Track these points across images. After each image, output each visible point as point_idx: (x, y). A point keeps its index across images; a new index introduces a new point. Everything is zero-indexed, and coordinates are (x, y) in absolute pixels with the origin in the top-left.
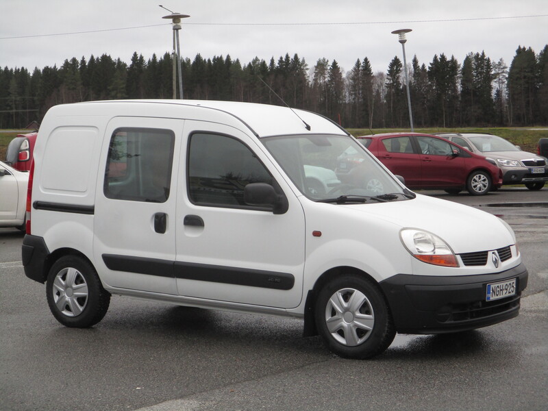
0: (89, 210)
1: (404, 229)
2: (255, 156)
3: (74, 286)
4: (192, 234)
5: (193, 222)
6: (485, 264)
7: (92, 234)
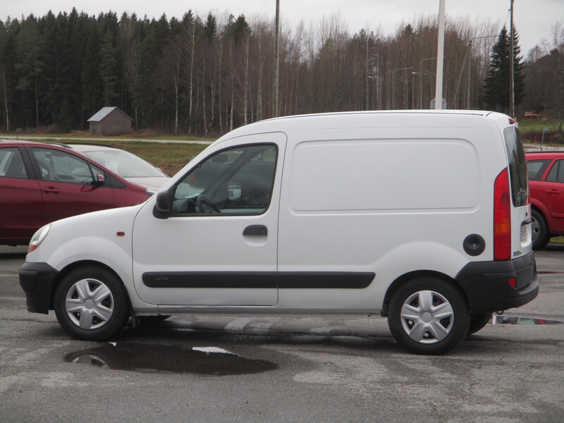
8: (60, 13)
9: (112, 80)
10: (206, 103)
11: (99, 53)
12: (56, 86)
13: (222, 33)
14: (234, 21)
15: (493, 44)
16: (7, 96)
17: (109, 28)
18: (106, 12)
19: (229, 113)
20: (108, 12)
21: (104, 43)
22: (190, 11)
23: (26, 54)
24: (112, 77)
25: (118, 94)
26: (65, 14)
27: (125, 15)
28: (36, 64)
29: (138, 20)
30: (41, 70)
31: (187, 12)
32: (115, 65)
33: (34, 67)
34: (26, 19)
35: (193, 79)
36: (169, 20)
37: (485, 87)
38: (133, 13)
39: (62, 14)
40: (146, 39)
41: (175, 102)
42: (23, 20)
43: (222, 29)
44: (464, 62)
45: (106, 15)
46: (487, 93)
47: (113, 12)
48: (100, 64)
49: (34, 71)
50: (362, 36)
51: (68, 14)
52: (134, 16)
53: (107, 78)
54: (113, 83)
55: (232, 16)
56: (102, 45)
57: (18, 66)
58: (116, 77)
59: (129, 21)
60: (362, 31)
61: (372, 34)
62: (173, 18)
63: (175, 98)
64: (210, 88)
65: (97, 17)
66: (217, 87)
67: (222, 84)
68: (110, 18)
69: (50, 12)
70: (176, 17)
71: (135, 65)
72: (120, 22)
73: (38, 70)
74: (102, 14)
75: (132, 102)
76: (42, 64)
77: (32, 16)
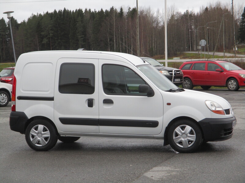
0: (52, 99)
1: (206, 101)
2: (136, 73)
3: (43, 133)
4: (107, 107)
5: (108, 102)
6: (229, 114)
7: (53, 109)
8: (59, 10)
9: (82, 37)
10: (121, 45)
11: (76, 26)
12: (59, 41)
13: (126, 15)
14: (131, 10)
15: (242, 14)
16: (39, 46)
17: (79, 16)
18: (78, 9)
19: (131, 48)
20: (79, 9)
21: (78, 22)
22: (113, 7)
23: (46, 28)
24: (82, 36)
25: (85, 43)
26: (61, 11)
27: (86, 9)
28: (50, 32)
29: (92, 11)
30: (52, 34)
31: (112, 7)
32: (83, 31)
33: (49, 33)
34: (45, 13)
35: (115, 35)
36: (104, 11)
37: (240, 32)
38: (89, 9)
39: (60, 11)
40: (95, 19)
41: (108, 45)
42: (44, 14)
43: (126, 14)
44: (221, 24)
45: (78, 10)
46: (240, 34)
47: (81, 9)
48: (77, 31)
49: (49, 35)
50: (187, 13)
51: (63, 11)
52: (90, 10)
53: (80, 36)
54: (82, 39)
55: (130, 8)
56: (77, 23)
57: (43, 33)
58: (83, 36)
59: (88, 12)
60: (187, 11)
61: (191, 12)
62: (106, 10)
63: (108, 43)
64: (122, 38)
65: (74, 11)
66: (125, 38)
67: (128, 37)
68: (80, 11)
69: (55, 10)
70: (107, 10)
71: (91, 31)
72: (84, 13)
73: (51, 35)
74: (76, 10)
75: (91, 46)
76: (52, 32)
77: (47, 12)
